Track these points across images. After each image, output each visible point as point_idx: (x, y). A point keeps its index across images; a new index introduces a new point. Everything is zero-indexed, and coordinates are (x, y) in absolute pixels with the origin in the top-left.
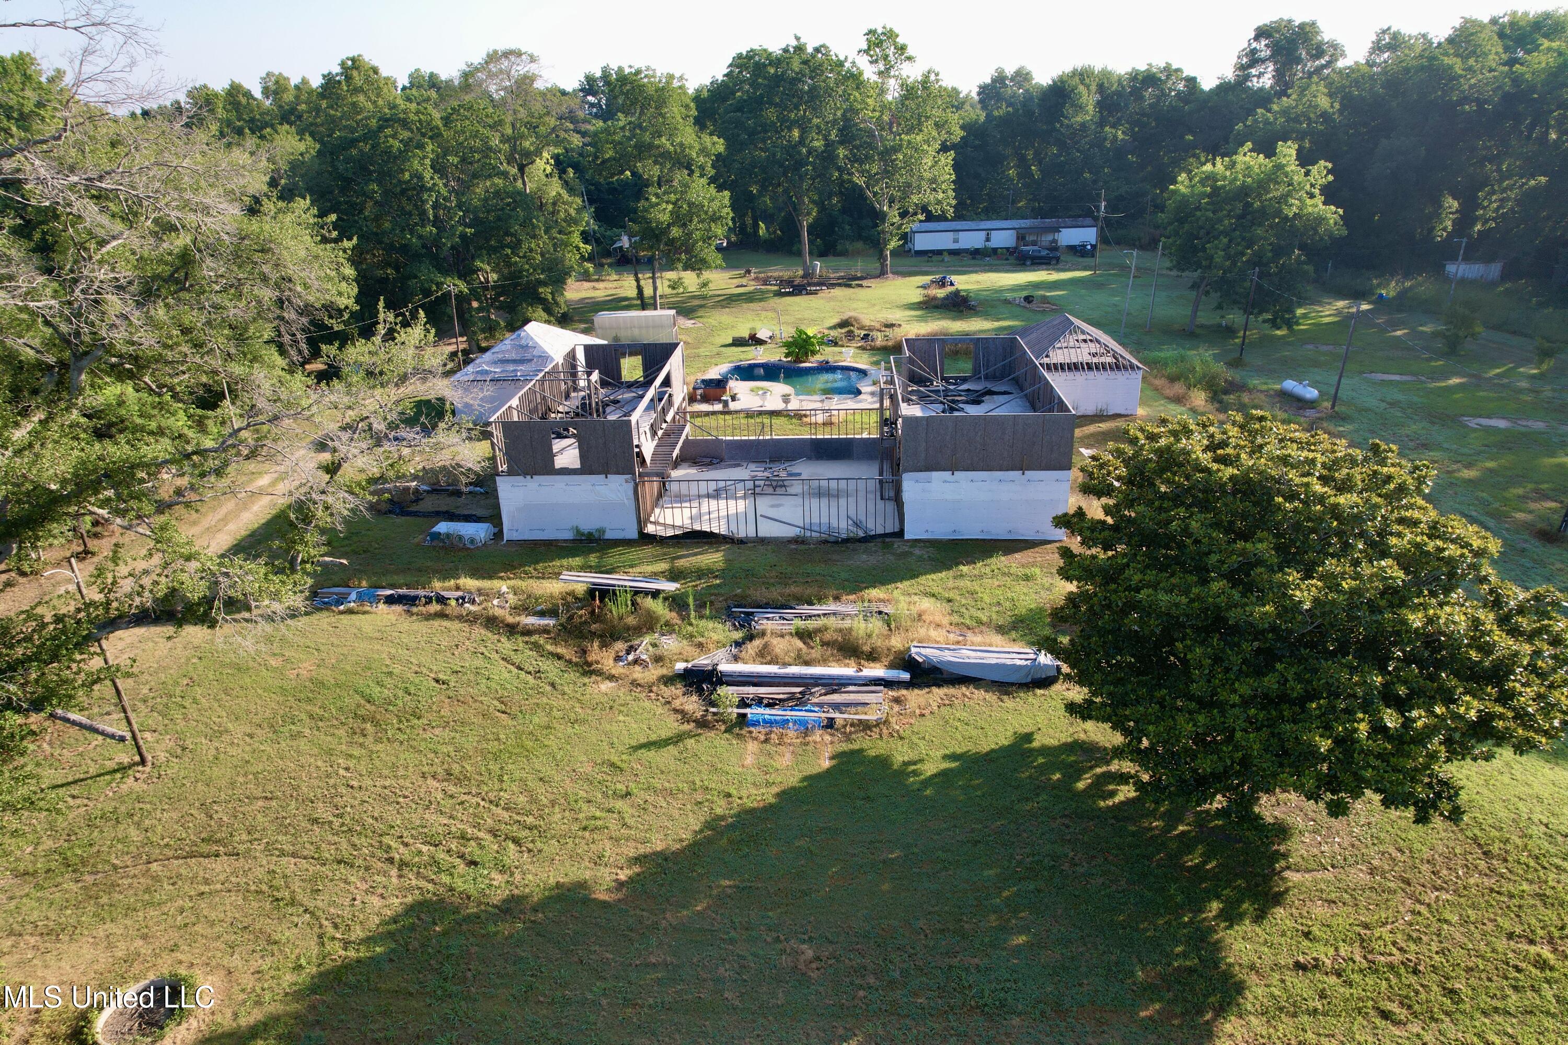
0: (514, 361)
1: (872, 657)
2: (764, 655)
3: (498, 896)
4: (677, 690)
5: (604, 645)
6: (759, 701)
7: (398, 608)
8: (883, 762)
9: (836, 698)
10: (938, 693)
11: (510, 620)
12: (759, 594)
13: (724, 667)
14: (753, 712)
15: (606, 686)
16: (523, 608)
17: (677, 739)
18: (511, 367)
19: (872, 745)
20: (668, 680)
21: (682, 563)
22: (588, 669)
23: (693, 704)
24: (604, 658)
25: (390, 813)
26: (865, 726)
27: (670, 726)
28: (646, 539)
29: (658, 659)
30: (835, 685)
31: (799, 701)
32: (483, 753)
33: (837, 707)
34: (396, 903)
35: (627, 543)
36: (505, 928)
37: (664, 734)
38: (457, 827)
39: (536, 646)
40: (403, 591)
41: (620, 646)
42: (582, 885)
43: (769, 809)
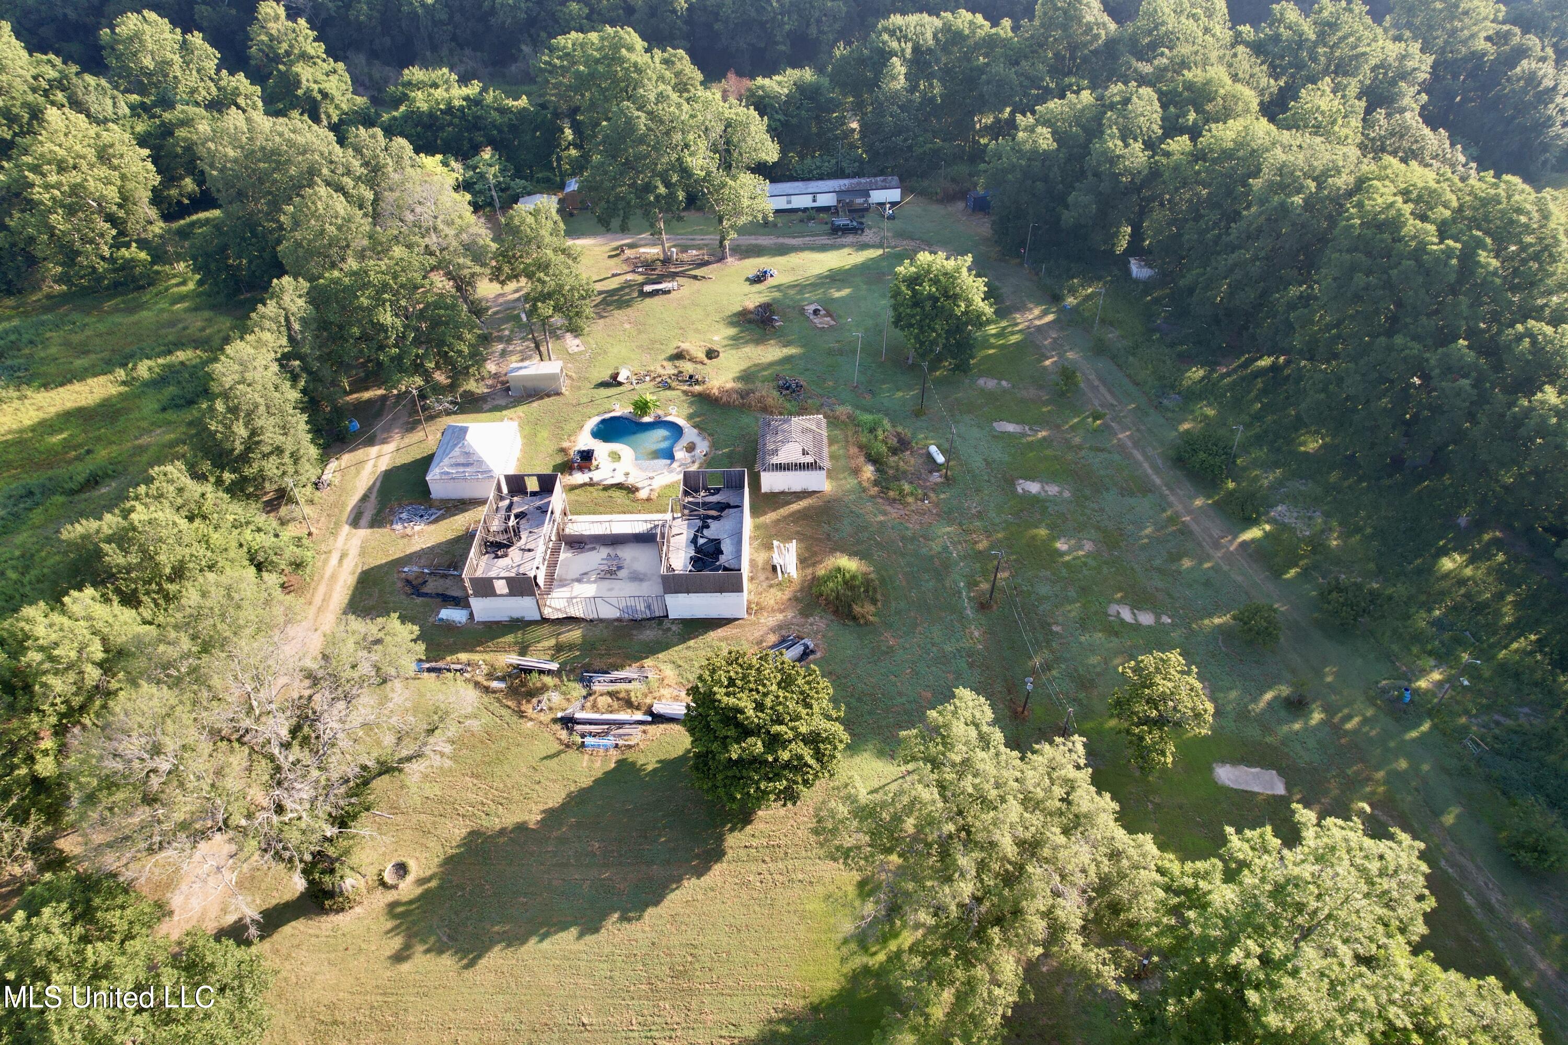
0: (463, 465)
1: (638, 708)
2: (595, 707)
3: (498, 827)
4: (557, 727)
5: (528, 701)
6: (590, 734)
7: (433, 675)
8: (633, 764)
9: (621, 731)
10: (662, 726)
11: (486, 683)
12: (597, 664)
13: (577, 716)
14: (589, 740)
15: (530, 724)
16: (490, 676)
17: (557, 754)
18: (461, 469)
19: (631, 756)
20: (555, 721)
21: (563, 638)
22: (521, 714)
23: (563, 734)
24: (528, 708)
25: (454, 793)
26: (630, 747)
27: (557, 747)
28: (545, 620)
29: (550, 709)
30: (621, 724)
31: (606, 733)
32: (484, 763)
33: (620, 736)
34: (464, 831)
35: (535, 622)
36: (501, 840)
37: (553, 751)
38: (479, 799)
39: (499, 701)
40: (433, 664)
41: (535, 700)
42: (525, 822)
43: (590, 788)
